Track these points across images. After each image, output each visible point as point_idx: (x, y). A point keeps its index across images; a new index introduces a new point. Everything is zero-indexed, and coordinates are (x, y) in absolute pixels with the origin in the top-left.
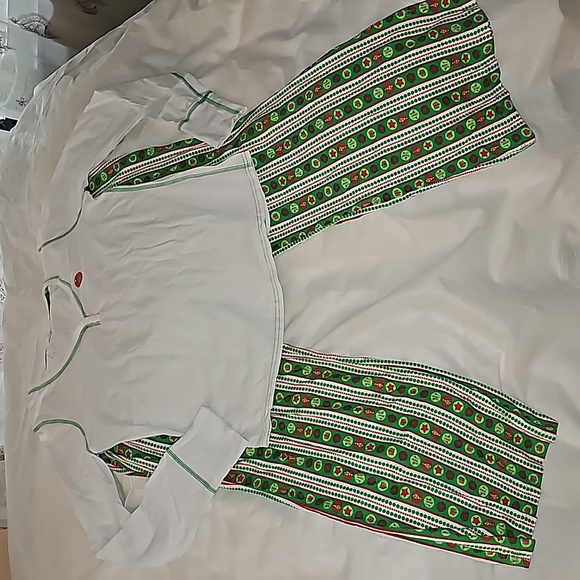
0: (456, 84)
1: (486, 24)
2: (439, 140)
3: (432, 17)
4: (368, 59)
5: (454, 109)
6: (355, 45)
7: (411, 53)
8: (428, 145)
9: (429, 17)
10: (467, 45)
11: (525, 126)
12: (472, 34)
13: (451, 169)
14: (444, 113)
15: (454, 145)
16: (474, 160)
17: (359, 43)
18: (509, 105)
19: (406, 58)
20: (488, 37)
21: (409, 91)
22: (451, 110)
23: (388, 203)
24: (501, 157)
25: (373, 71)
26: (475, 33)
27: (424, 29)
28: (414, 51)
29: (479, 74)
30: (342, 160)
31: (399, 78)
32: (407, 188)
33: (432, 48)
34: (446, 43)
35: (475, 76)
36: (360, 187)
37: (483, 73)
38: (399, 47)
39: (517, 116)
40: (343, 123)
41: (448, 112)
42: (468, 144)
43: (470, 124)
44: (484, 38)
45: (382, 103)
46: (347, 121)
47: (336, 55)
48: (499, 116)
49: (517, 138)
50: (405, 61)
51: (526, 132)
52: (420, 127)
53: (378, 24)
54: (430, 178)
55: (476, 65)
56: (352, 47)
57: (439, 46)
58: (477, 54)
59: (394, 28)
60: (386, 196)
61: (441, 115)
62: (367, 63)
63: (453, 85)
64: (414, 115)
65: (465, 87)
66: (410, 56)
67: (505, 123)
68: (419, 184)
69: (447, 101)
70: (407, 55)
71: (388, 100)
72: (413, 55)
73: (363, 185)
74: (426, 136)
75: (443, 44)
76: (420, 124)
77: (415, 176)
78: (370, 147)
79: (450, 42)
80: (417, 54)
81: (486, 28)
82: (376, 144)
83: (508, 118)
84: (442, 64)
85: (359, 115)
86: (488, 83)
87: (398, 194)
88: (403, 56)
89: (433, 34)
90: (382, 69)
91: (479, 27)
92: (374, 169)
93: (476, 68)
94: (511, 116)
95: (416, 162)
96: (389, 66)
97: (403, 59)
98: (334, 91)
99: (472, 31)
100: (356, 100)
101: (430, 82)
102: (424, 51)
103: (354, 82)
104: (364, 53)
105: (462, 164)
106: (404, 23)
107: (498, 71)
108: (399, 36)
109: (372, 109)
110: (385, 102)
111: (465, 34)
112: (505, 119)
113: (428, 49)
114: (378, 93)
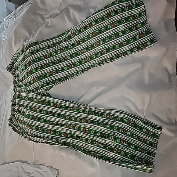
0: (134, 24)
1: (143, 5)
2: (128, 42)
3: (126, 3)
4: (106, 16)
5: (133, 32)
7: (119, 14)
8: (125, 43)
10: (137, 12)
11: (155, 37)
12: (139, 9)
13: (132, 51)
14: (130, 34)
15: (133, 43)
16: (139, 48)
17: (103, 11)
18: (150, 31)
19: (118, 16)
21: (119, 26)
23: (112, 61)
24: (147, 47)
25: (108, 20)
26: (140, 8)
27: (124, 7)
28: (121, 14)
30: (98, 47)
31: (116, 22)
32: (118, 56)
33: (126, 13)
35: (140, 22)
36: (103, 56)
38: (116, 12)
39: (152, 34)
40: (99, 36)
42: (136, 43)
43: (138, 37)
44: (143, 10)
47: (96, 14)
48: (147, 34)
49: (152, 41)
51: (155, 40)
53: (110, 4)
54: (125, 53)
55: (140, 18)
56: (101, 12)
57: (128, 12)
58: (140, 15)
59: (114, 6)
60: (111, 59)
63: (132, 25)
64: (120, 34)
65: (137, 25)
67: (149, 36)
68: (122, 55)
69: (131, 30)
74: (124, 41)
76: (122, 37)
77: (120, 53)
79: (132, 11)
81: (143, 7)
84: (129, 18)
85: (103, 33)
86: (143, 24)
87: (115, 58)
89: (127, 8)
90: (110, 19)
91: (141, 7)
92: (108, 50)
94: (150, 34)
95: (121, 48)
96: (113, 18)
98: (96, 25)
100: (102, 29)
101: (126, 24)
102: (124, 14)
103: (102, 23)
104: (105, 14)
105: (135, 49)
106: (118, 5)
107: (147, 20)
108: (116, 9)
109: (107, 31)
110: (111, 30)
111: (137, 8)
114: (109, 27)
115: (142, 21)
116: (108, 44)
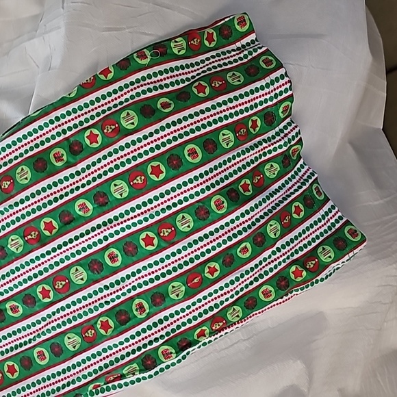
0: (244, 167)
1: (282, 71)
2: (228, 261)
3: (193, 61)
4: (96, 132)
5: (247, 207)
6: (70, 108)
7: (169, 120)
8: (212, 271)
9: (189, 61)
10: (256, 105)
11: (347, 223)
12: (262, 88)
13: (250, 303)
14: (233, 216)
15: (252, 264)
16: (283, 284)
17: (75, 105)
18: (319, 192)
19: (163, 129)
20: (286, 91)
21: (174, 184)
22: (243, 210)
23: (152, 372)
24: (323, 275)
25: (105, 152)
26: (267, 85)
27: (183, 81)
28: (175, 118)
29: (275, 149)
30: (63, 303)
31: (155, 164)
32: (183, 343)
33: (202, 112)
34: (225, 103)
35: (270, 152)
36: (99, 348)
37: (280, 147)
38: (148, 111)
39: (333, 207)
40: (60, 241)
41: (238, 213)
42: (272, 260)
43: (273, 229)
44: (281, 93)
45: (127, 207)
46: (66, 238)
47: (35, 125)
48: (311, 211)
49: (341, 242)
50: (161, 134)
51: (353, 233)
52: (195, 242)
53: (106, 72)
54: (219, 322)
55: (270, 134)
56: (63, 111)
57: (214, 107)
58: (269, 118)
59: (133, 78)
60: (148, 362)
61: (228, 219)
62: (93, 138)
63: (240, 169)
64: (185, 224)
65: (257, 171)
66: (168, 126)
67: (320, 220)
68: (202, 334)
69: (234, 196)
70: (163, 123)
71: (139, 201)
72: (174, 124)
73: (105, 345)
74: (208, 256)
75: (219, 105)
76: (196, 236)
77: (194, 323)
78: (113, 279)
79: (230, 100)
80: (180, 121)
81: (282, 77)
82: (123, 274)
83: (322, 212)
84: (221, 138)
85: (88, 226)
86: (287, 161)
87: (167, 355)
88: (157, 126)
89: (201, 89)
90: (122, 148)
91: (273, 76)
92: (122, 317)
93: (269, 139)
94: (326, 208)
95: (195, 299)
96: (134, 143)
97: (157, 132)
98: (39, 187)
99: (263, 83)
100: (80, 201)
101: (207, 168)
102: (191, 116)
103: (72, 170)
104: (87, 120)
105: (267, 294)
106: (150, 71)
107: (300, 142)
108: (144, 92)
109: (111, 215)
110: (133, 204)
111: (253, 86)
112: (318, 215)
113: (197, 114)
114: (120, 189)
115: (279, 147)
116: (118, 283)
